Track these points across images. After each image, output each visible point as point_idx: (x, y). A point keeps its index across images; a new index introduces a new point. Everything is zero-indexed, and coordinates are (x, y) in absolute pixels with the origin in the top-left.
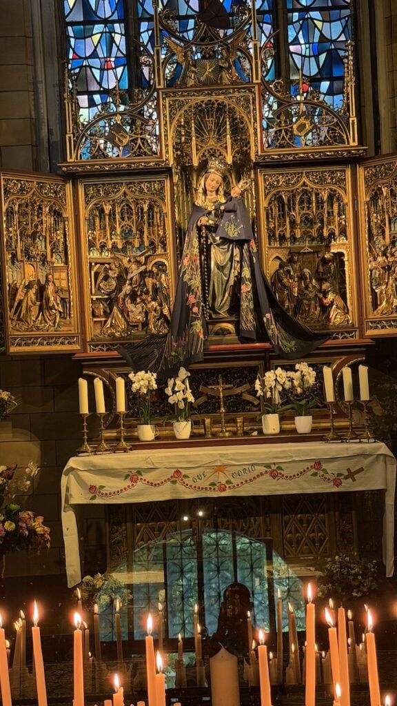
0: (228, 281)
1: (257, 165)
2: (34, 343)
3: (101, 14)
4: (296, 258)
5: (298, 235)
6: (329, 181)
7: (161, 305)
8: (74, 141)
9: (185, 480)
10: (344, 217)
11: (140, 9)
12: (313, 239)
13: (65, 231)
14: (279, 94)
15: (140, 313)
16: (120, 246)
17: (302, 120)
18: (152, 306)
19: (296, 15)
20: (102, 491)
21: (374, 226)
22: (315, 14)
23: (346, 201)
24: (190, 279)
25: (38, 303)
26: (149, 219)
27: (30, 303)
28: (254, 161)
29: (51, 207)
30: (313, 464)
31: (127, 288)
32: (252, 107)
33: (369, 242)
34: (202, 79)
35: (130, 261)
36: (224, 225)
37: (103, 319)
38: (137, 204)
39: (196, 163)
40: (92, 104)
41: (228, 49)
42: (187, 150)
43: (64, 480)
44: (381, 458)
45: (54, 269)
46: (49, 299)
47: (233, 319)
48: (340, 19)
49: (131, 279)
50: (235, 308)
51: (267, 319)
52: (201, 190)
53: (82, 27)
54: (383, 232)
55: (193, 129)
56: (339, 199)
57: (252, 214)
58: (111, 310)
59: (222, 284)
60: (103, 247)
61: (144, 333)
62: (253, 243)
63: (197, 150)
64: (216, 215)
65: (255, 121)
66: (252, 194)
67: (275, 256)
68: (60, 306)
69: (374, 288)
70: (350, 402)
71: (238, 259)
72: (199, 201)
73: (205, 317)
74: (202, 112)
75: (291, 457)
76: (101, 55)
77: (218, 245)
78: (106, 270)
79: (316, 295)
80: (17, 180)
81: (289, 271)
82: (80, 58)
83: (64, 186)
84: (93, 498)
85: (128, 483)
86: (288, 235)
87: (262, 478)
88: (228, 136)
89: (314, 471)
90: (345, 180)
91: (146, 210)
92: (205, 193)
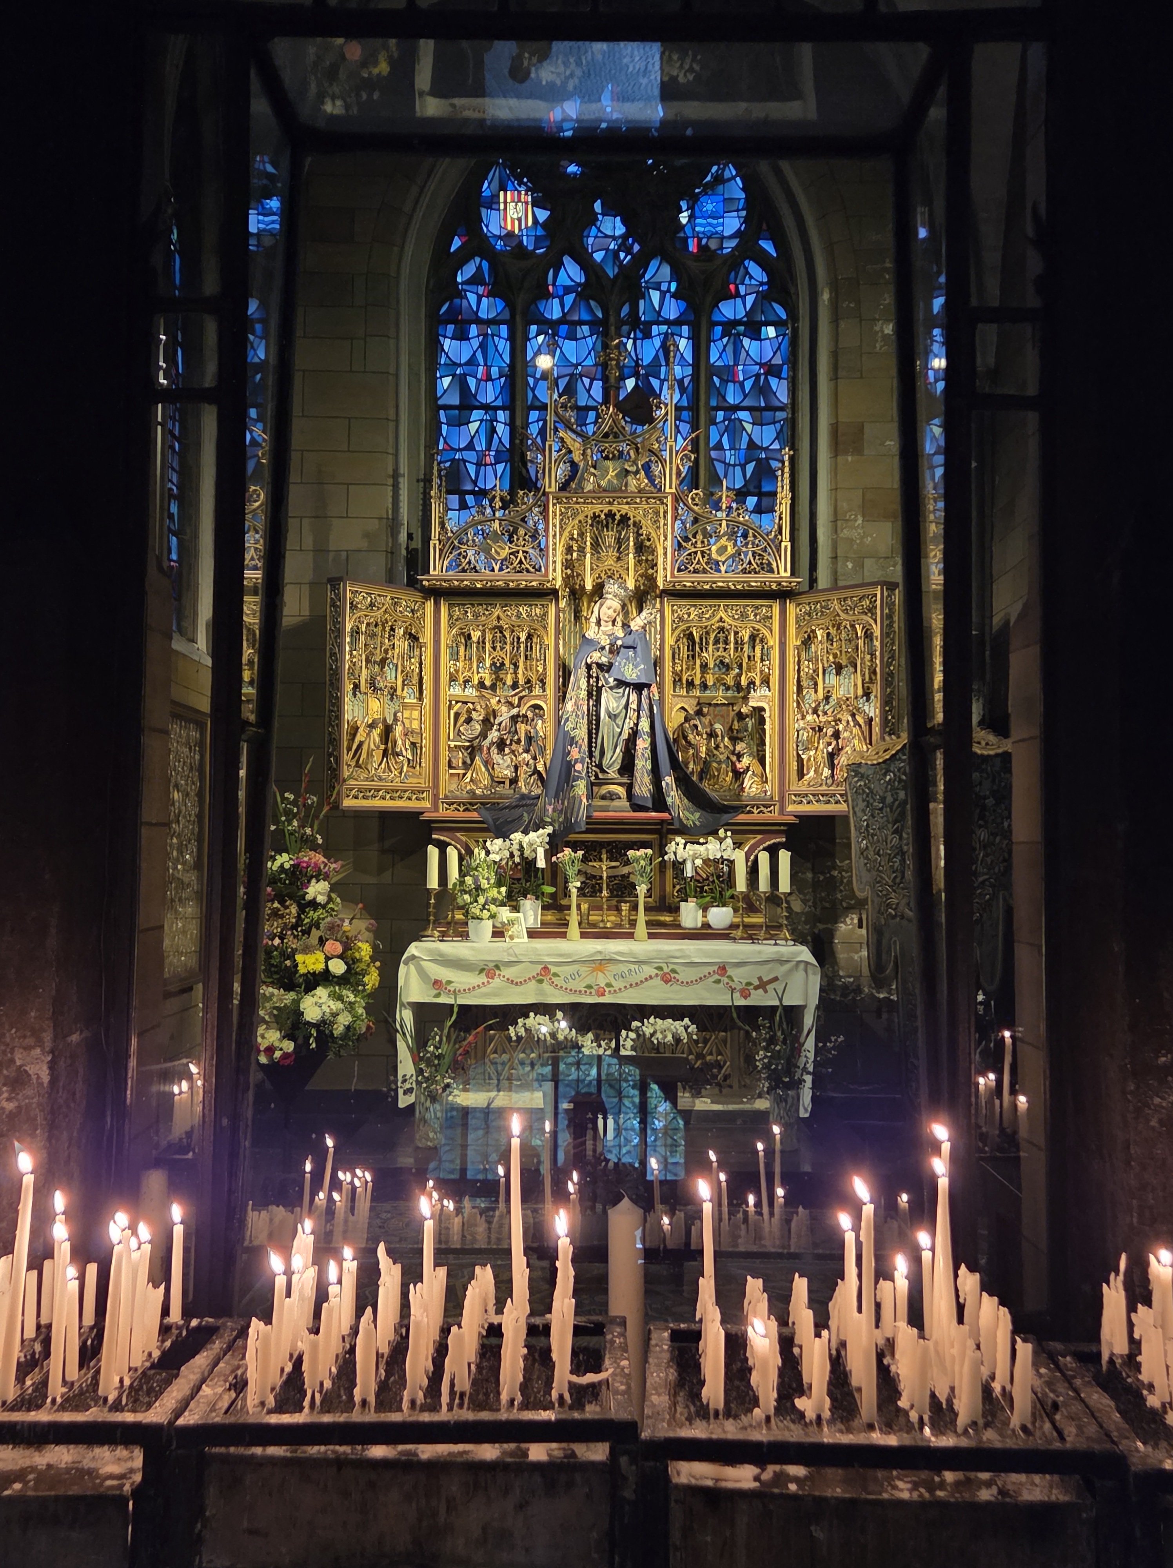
0: (620, 733)
1: (666, 593)
2: (374, 797)
3: (481, 399)
4: (705, 710)
5: (710, 683)
6: (752, 617)
7: (535, 758)
9: (554, 979)
10: (767, 663)
11: (530, 395)
12: (728, 688)
14: (696, 508)
17: (723, 541)
19: (720, 415)
20: (449, 988)
21: (805, 677)
22: (743, 415)
23: (771, 643)
25: (383, 747)
26: (526, 650)
27: (372, 746)
28: (661, 587)
29: (407, 628)
30: (716, 968)
31: (494, 735)
32: (662, 522)
33: (798, 695)
34: (603, 483)
35: (499, 701)
36: (620, 664)
37: (462, 772)
38: (513, 631)
39: (589, 586)
40: (463, 506)
41: (637, 449)
42: (578, 570)
43: (402, 969)
44: (802, 966)
45: (405, 706)
46: (396, 742)
47: (625, 780)
48: (774, 423)
49: (500, 724)
50: (628, 767)
51: (667, 784)
52: (593, 619)
53: (457, 412)
54: (816, 684)
56: (763, 641)
58: (472, 760)
59: (613, 737)
60: (466, 682)
62: (654, 688)
63: (592, 569)
64: (611, 652)
65: (666, 539)
66: (655, 628)
67: (679, 706)
68: (409, 752)
69: (801, 753)
70: (765, 893)
71: (634, 706)
72: (590, 634)
73: (590, 777)
74: (601, 523)
75: (689, 957)
76: (478, 448)
77: (611, 688)
78: (469, 711)
79: (728, 758)
80: (367, 593)
81: (696, 726)
82: (452, 449)
84: (438, 995)
85: (483, 978)
86: (697, 682)
87: (650, 982)
88: (631, 556)
89: (717, 977)
90: (771, 617)
91: (523, 639)
92: (599, 623)
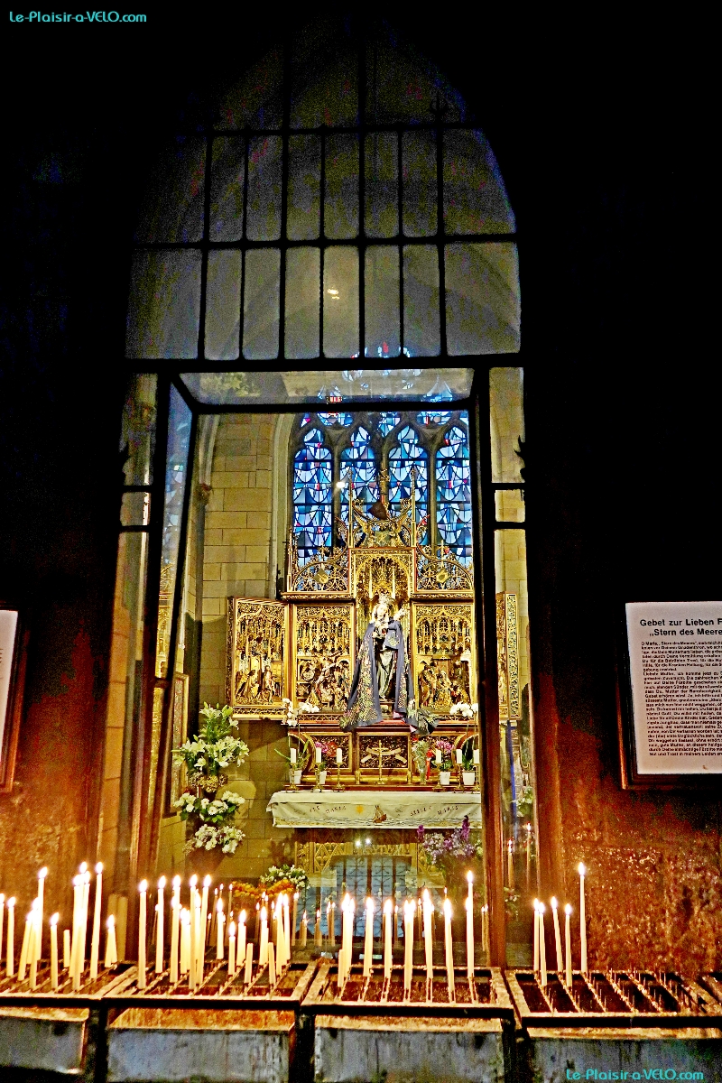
0: (389, 676)
1: (412, 600)
2: (252, 713)
3: (317, 500)
4: (436, 663)
5: (438, 648)
7: (343, 690)
8: (293, 579)
11: (342, 497)
12: (448, 651)
13: (282, 638)
14: (427, 555)
15: (329, 695)
16: (318, 649)
17: (442, 573)
19: (442, 506)
22: (455, 506)
23: (470, 626)
26: (339, 632)
27: (250, 685)
28: (409, 597)
29: (273, 621)
31: (321, 678)
32: (410, 563)
34: (378, 543)
35: (324, 659)
36: (387, 639)
37: (303, 698)
38: (332, 621)
39: (371, 596)
40: (307, 555)
41: (396, 525)
42: (366, 588)
46: (266, 682)
47: (391, 702)
49: (325, 672)
52: (374, 614)
53: (304, 507)
55: (371, 575)
58: (310, 692)
59: (385, 678)
60: (307, 649)
63: (373, 588)
64: (383, 632)
65: (412, 572)
68: (274, 687)
71: (396, 662)
74: (377, 564)
76: (315, 525)
77: (384, 652)
78: (308, 665)
79: (449, 689)
81: (431, 672)
82: (302, 526)
83: (284, 607)
86: (431, 647)
88: (393, 581)
90: (470, 612)
91: (337, 625)
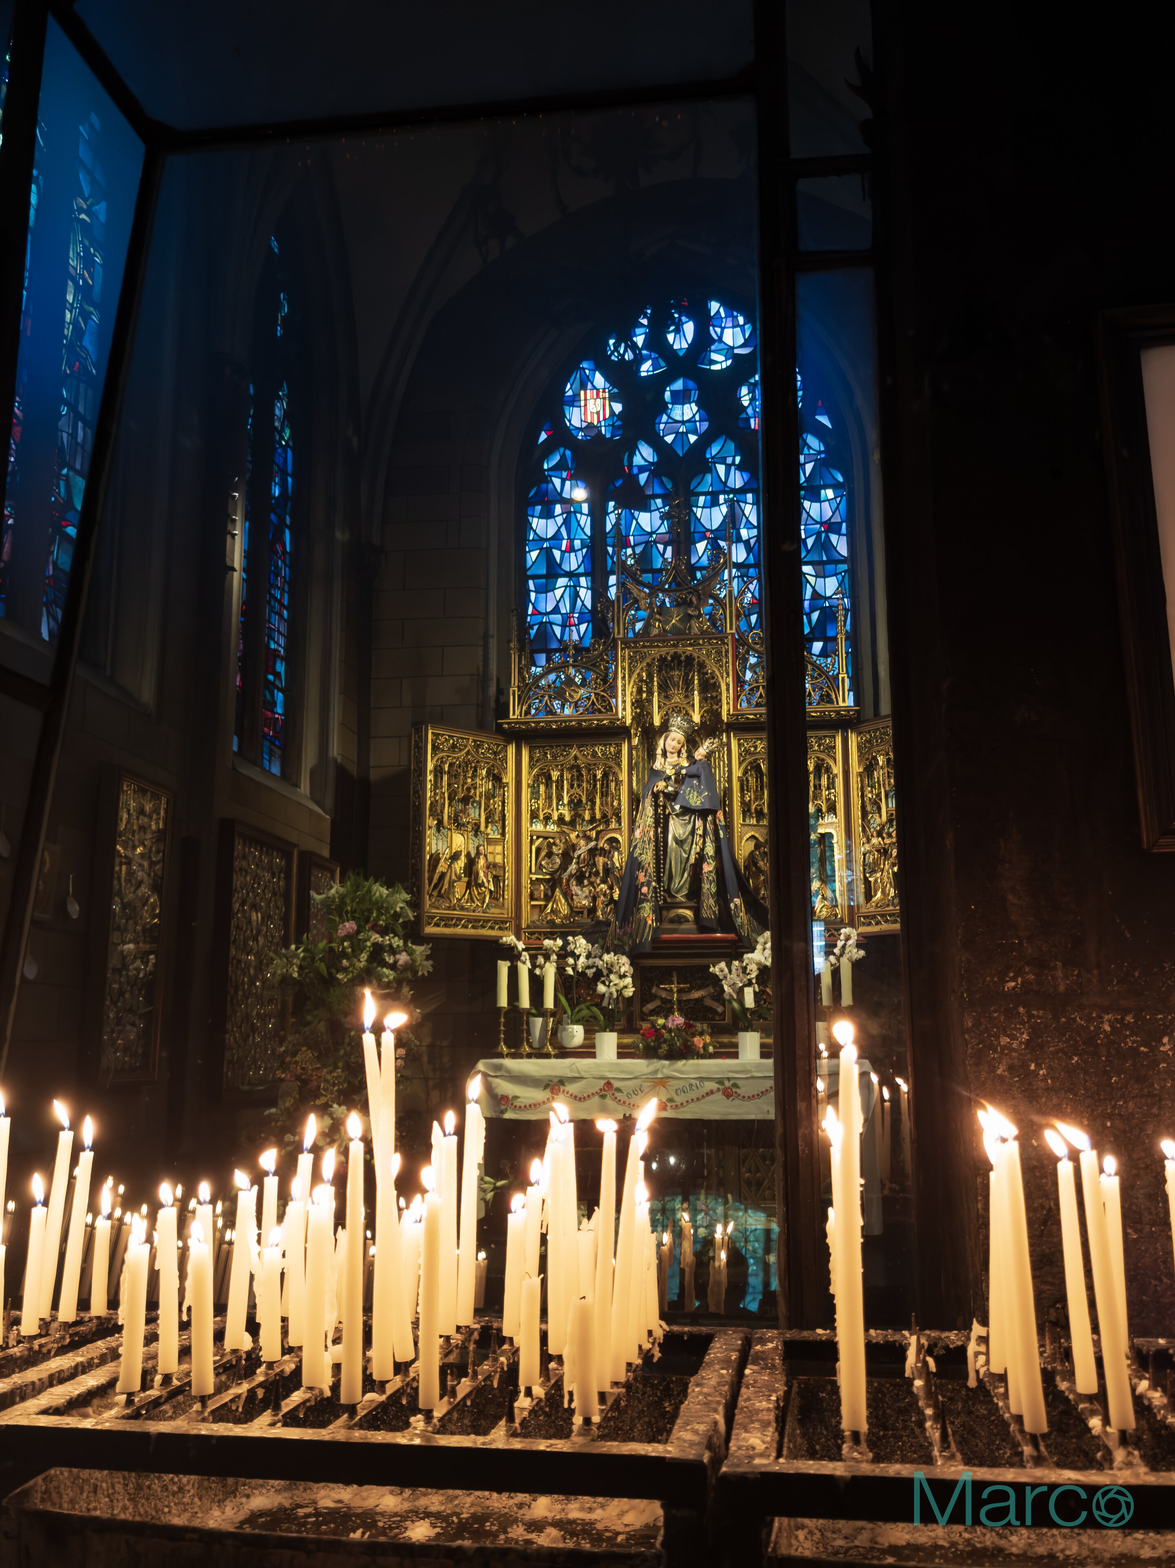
0: (688, 859)
2: (456, 925)
6: (816, 748)
8: (519, 696)
9: (616, 1094)
10: (833, 791)
13: (504, 799)
14: (756, 647)
15: (586, 897)
16: (567, 818)
18: (601, 890)
20: (515, 1103)
21: (868, 802)
23: (835, 771)
24: (641, 854)
25: (465, 879)
27: (454, 877)
28: (726, 720)
31: (573, 867)
32: (724, 661)
33: (863, 820)
34: (668, 628)
35: (578, 836)
36: (685, 792)
37: (542, 903)
41: (699, 596)
45: (490, 842)
46: (478, 874)
47: (692, 904)
48: (836, 575)
50: (695, 891)
51: (736, 905)
53: (544, 581)
54: (879, 809)
55: (655, 683)
56: (828, 770)
57: (722, 785)
58: (553, 892)
59: (681, 862)
60: (547, 818)
61: (589, 920)
62: (720, 815)
63: (659, 707)
64: (676, 781)
65: (728, 675)
66: (724, 761)
68: (491, 883)
69: (868, 875)
71: (700, 832)
72: (657, 765)
73: (658, 901)
75: (749, 1071)
76: (563, 611)
77: (677, 815)
78: (550, 846)
80: (449, 736)
81: (766, 854)
82: (540, 613)
83: (506, 746)
84: (504, 1111)
85: (547, 1094)
87: (712, 1097)
88: (696, 693)
90: (834, 747)
91: (599, 776)
92: (664, 754)
